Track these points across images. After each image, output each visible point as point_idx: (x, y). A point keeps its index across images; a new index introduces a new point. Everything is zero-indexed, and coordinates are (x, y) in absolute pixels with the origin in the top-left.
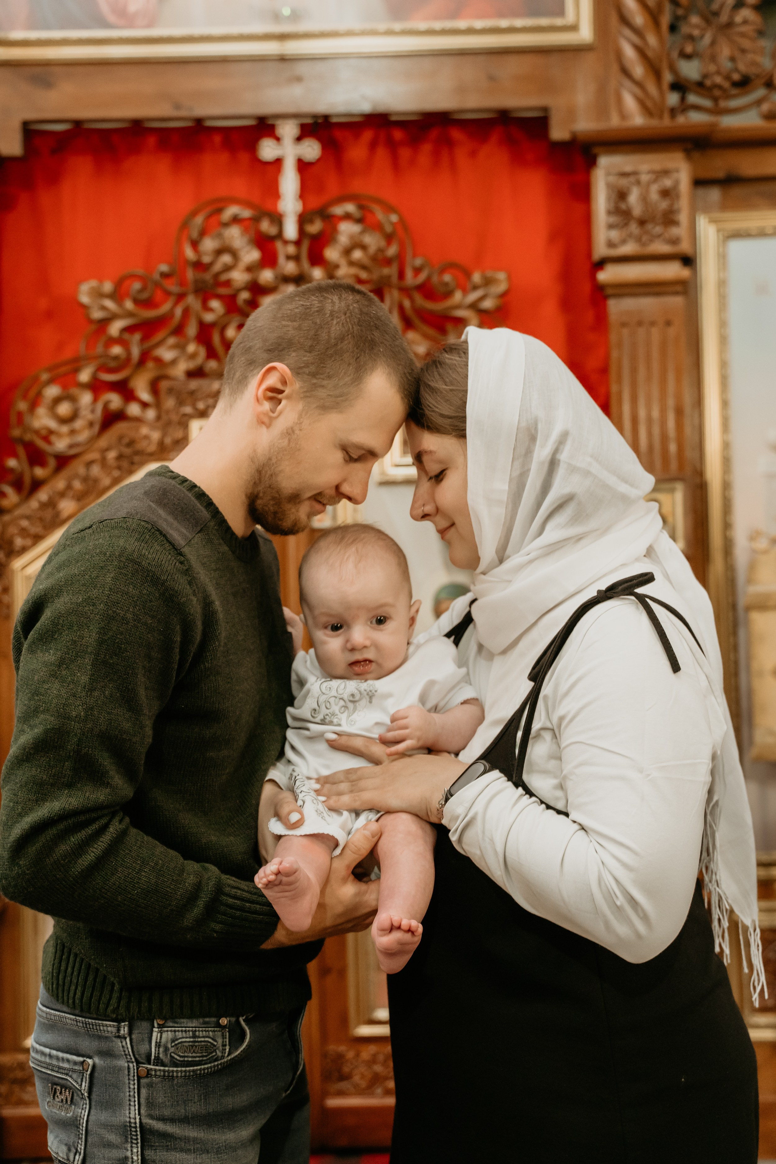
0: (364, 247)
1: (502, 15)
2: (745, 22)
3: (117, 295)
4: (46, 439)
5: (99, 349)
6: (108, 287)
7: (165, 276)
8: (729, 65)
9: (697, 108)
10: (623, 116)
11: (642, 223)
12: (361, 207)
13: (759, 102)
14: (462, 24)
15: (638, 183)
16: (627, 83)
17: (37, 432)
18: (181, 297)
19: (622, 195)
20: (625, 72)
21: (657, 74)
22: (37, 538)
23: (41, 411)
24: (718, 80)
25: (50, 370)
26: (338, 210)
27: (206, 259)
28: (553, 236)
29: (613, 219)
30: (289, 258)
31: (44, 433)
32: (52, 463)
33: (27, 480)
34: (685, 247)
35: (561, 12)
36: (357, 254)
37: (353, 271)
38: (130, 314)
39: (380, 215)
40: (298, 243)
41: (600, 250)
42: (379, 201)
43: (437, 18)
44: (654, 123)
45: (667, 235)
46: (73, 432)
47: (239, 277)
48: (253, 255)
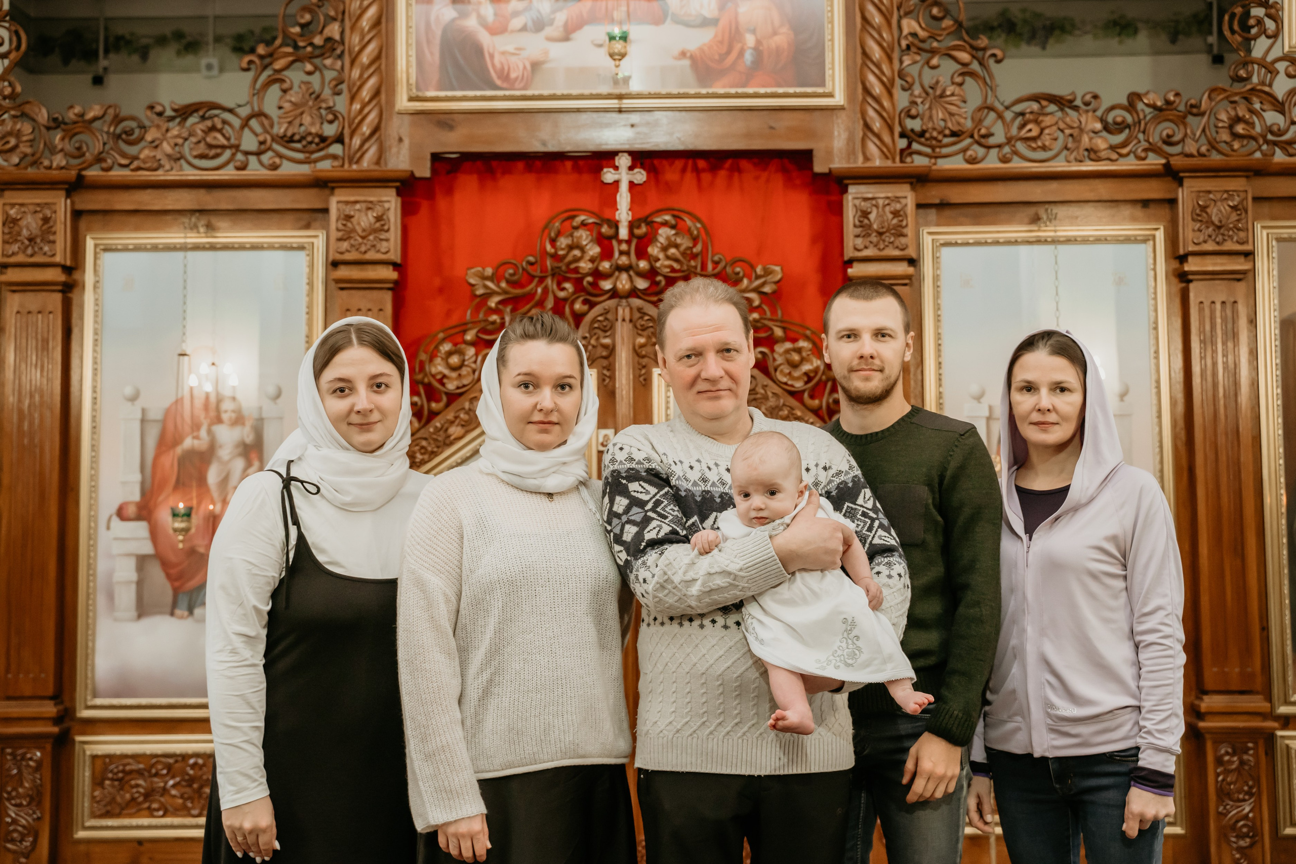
0: (677, 246)
1: (779, 85)
2: (953, 95)
3: (493, 278)
4: (441, 382)
5: (481, 316)
6: (489, 271)
7: (531, 264)
8: (942, 124)
9: (919, 153)
10: (866, 159)
11: (880, 234)
12: (674, 216)
13: (965, 150)
14: (750, 90)
15: (877, 206)
16: (870, 135)
17: (433, 376)
18: (542, 280)
19: (865, 214)
20: (867, 126)
21: (891, 129)
22: (434, 454)
23: (438, 360)
24: (935, 134)
25: (443, 331)
26: (658, 220)
27: (561, 253)
28: (814, 240)
29: (858, 231)
30: (621, 253)
31: (439, 377)
32: (445, 399)
33: (426, 412)
34: (911, 252)
35: (822, 84)
36: (673, 251)
37: (668, 263)
38: (505, 292)
39: (689, 222)
40: (628, 242)
41: (849, 253)
42: (689, 214)
43: (732, 87)
44: (889, 163)
45: (897, 243)
46: (460, 375)
47: (585, 266)
48: (595, 250)
